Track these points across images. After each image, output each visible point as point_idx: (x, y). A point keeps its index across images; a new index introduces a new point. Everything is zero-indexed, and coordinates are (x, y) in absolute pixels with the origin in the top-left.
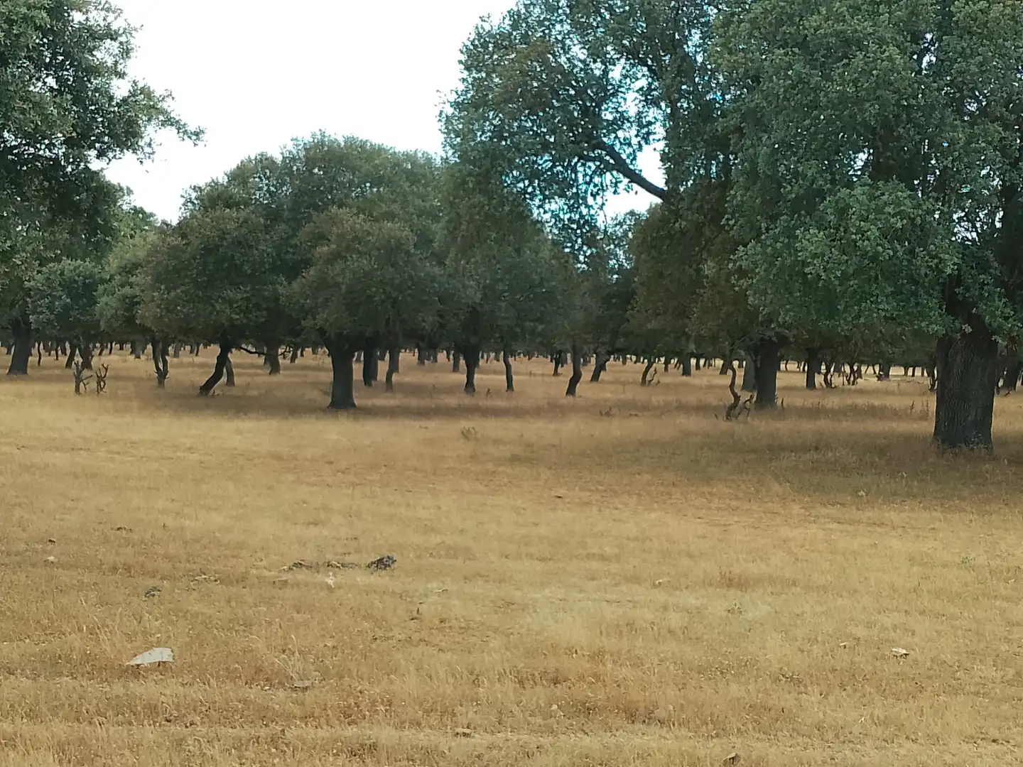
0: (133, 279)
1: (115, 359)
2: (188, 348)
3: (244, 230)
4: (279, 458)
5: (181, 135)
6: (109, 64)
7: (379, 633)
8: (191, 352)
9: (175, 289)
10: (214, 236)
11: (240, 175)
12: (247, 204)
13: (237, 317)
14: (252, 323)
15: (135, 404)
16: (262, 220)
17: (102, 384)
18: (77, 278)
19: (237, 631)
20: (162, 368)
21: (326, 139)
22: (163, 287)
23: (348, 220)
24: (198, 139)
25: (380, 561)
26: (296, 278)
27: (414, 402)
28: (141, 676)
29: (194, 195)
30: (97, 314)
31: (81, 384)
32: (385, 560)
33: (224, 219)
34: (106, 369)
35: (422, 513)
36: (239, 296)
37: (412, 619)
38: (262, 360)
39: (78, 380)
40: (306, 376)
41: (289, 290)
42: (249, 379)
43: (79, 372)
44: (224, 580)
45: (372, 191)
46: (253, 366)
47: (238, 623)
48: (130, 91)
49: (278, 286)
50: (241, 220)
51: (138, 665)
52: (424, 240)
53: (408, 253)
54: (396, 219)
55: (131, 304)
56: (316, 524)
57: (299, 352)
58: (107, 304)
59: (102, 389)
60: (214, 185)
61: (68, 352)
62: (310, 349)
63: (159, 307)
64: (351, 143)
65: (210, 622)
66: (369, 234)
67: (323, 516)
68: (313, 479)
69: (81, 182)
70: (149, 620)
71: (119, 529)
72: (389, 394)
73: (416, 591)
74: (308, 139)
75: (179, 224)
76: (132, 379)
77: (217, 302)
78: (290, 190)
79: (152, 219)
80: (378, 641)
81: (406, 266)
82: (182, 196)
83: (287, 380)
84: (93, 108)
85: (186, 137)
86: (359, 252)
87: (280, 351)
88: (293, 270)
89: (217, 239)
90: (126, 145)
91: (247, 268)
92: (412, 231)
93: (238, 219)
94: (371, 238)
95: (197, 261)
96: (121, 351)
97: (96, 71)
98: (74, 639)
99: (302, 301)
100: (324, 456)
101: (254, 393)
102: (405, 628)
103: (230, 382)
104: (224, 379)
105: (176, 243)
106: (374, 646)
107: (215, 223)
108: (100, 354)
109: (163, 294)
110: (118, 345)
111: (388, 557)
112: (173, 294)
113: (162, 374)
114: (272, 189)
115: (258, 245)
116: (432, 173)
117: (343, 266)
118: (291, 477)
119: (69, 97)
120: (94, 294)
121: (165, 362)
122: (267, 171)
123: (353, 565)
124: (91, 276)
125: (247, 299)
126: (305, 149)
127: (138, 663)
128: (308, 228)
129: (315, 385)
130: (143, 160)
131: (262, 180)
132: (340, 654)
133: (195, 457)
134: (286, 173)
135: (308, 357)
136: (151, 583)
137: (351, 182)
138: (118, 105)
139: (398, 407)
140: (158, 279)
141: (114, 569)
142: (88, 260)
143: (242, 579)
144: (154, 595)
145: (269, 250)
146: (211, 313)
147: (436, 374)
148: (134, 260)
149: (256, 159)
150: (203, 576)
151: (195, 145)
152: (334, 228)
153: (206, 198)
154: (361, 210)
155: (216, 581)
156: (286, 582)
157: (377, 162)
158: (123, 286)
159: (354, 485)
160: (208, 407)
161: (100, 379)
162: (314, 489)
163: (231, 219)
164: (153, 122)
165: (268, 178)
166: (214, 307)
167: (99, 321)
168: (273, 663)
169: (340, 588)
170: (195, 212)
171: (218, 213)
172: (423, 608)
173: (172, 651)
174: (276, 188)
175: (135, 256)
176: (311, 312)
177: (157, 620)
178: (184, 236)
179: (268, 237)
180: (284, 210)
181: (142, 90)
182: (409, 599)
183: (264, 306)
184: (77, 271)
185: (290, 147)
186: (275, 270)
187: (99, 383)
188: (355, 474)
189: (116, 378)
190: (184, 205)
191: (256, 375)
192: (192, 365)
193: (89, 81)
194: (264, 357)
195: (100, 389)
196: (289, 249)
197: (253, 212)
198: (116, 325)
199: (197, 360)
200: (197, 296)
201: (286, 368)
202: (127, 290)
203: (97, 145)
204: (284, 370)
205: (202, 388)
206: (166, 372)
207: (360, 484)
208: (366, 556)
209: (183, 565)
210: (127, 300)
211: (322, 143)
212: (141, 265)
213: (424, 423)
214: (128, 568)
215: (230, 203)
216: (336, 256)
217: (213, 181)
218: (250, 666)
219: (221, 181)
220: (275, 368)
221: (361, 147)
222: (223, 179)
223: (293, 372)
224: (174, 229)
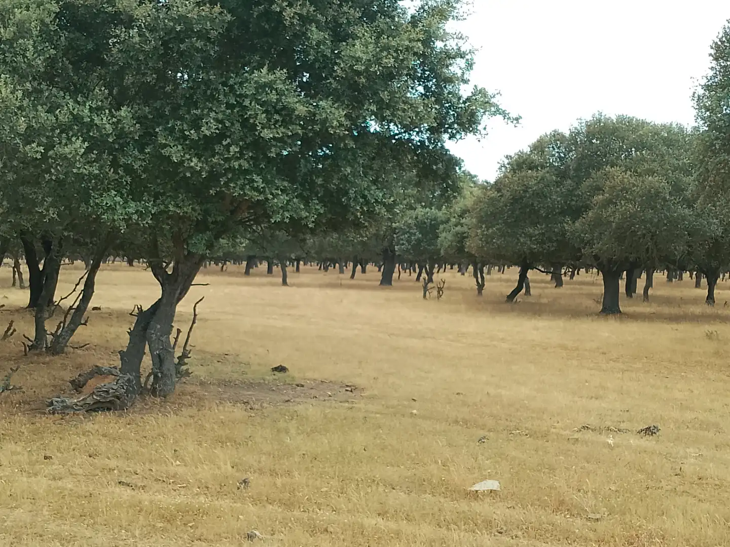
0: (463, 221)
1: (447, 275)
2: (497, 268)
3: (541, 185)
4: (564, 347)
5: (506, 120)
6: (459, 75)
7: (651, 484)
8: (499, 271)
9: (492, 227)
10: (520, 190)
11: (539, 147)
12: (543, 167)
13: (535, 247)
14: (545, 251)
15: (463, 306)
16: (554, 178)
17: (441, 292)
18: (426, 221)
19: (544, 473)
20: (480, 282)
21: (603, 118)
22: (484, 226)
23: (618, 175)
24: (518, 123)
25: (649, 428)
26: (579, 218)
27: (666, 310)
28: (479, 499)
29: (506, 161)
30: (439, 245)
31: (427, 292)
32: (652, 428)
33: (527, 177)
34: (444, 283)
35: (678, 395)
36: (537, 232)
37: (676, 475)
38: (549, 277)
39: (425, 289)
40: (581, 289)
41: (573, 227)
42: (540, 291)
43: (426, 284)
44: (531, 434)
45: (636, 155)
46: (542, 281)
47: (544, 467)
48: (472, 92)
49: (565, 225)
50: (540, 178)
51: (477, 491)
52: (677, 189)
53: (665, 199)
54: (655, 174)
55: (461, 238)
56: (597, 399)
57: (576, 272)
58: (445, 238)
59: (441, 296)
60: (520, 155)
61: (418, 270)
62: (584, 270)
63: (481, 240)
64: (621, 119)
65: (525, 464)
66: (634, 185)
67: (601, 393)
68: (591, 365)
69: (438, 156)
70: (482, 460)
71: (458, 394)
72: (646, 303)
73: (677, 453)
74: (589, 118)
75: (495, 182)
76: (459, 289)
77: (521, 236)
78: (575, 156)
79: (475, 179)
80: (650, 490)
81: (662, 209)
82: (499, 163)
83: (569, 292)
84: (447, 105)
85: (509, 121)
86: (627, 199)
87: (563, 271)
88: (576, 213)
89: (521, 192)
90: (469, 130)
91: (542, 212)
92: (668, 183)
93: (537, 177)
94: (635, 188)
95: (508, 207)
96: (452, 270)
97: (449, 80)
98: (433, 468)
99: (582, 235)
100: (598, 348)
101: (544, 301)
102: (670, 480)
103: (528, 292)
104: (524, 290)
105: (493, 195)
106: (647, 493)
107: (520, 181)
108: (438, 272)
109: (484, 231)
110: (449, 266)
111: (654, 426)
112: (490, 231)
113: (481, 287)
114: (562, 155)
115: (551, 195)
116: (684, 138)
117: (614, 209)
118: (575, 362)
119: (433, 99)
120: (437, 231)
121: (483, 278)
122: (558, 142)
123: (627, 431)
124: (435, 219)
125: (543, 234)
126: (587, 125)
127: (477, 489)
128: (587, 183)
129: (589, 295)
130: (481, 140)
131: (554, 149)
132: (621, 497)
133: (505, 346)
134: (573, 144)
135: (583, 275)
136: (482, 433)
137: (621, 148)
138: (464, 102)
139: (654, 313)
140: (481, 220)
141: (456, 422)
142: (433, 208)
143: (545, 436)
144: (484, 442)
145: (559, 199)
146: (517, 243)
147: (683, 289)
148: (464, 208)
149: (551, 134)
150: (518, 431)
151: (515, 126)
152: (608, 183)
153: (515, 163)
154: (628, 169)
155: (527, 435)
156: (577, 440)
157: (641, 132)
158: (456, 226)
159: (623, 371)
160: (513, 310)
161: (440, 289)
162: (593, 372)
163: (532, 177)
164: (487, 113)
165: (559, 148)
166: (518, 239)
167: (440, 249)
168: (572, 499)
169: (618, 447)
170: (507, 173)
171: (523, 174)
172: (684, 467)
173: (499, 483)
174: (564, 154)
175: (465, 205)
176: (590, 243)
177: (487, 460)
178: (499, 190)
179: (558, 189)
180: (570, 169)
181: (480, 92)
182: (672, 460)
183: (555, 239)
184: (426, 216)
185: (576, 125)
186: (563, 213)
187: (439, 292)
188: (623, 363)
189: (449, 288)
190: (499, 169)
191: (547, 288)
192: (500, 280)
193: (445, 87)
194: (551, 275)
195: (439, 296)
196: (573, 198)
197: (548, 172)
198: (451, 252)
199: (504, 276)
200: (507, 232)
201: (567, 283)
202: (459, 228)
203: (450, 131)
204: (566, 284)
205: (508, 297)
206: (484, 285)
207: (627, 371)
208: (636, 425)
209: (502, 422)
210: (459, 235)
211: (600, 121)
212: (469, 211)
213: (675, 326)
214: (466, 422)
215: (532, 166)
216: (609, 202)
217: (520, 151)
218: (555, 500)
219: (525, 151)
220: (559, 283)
221: (628, 122)
222: (527, 150)
223: (572, 286)
224: (492, 186)
